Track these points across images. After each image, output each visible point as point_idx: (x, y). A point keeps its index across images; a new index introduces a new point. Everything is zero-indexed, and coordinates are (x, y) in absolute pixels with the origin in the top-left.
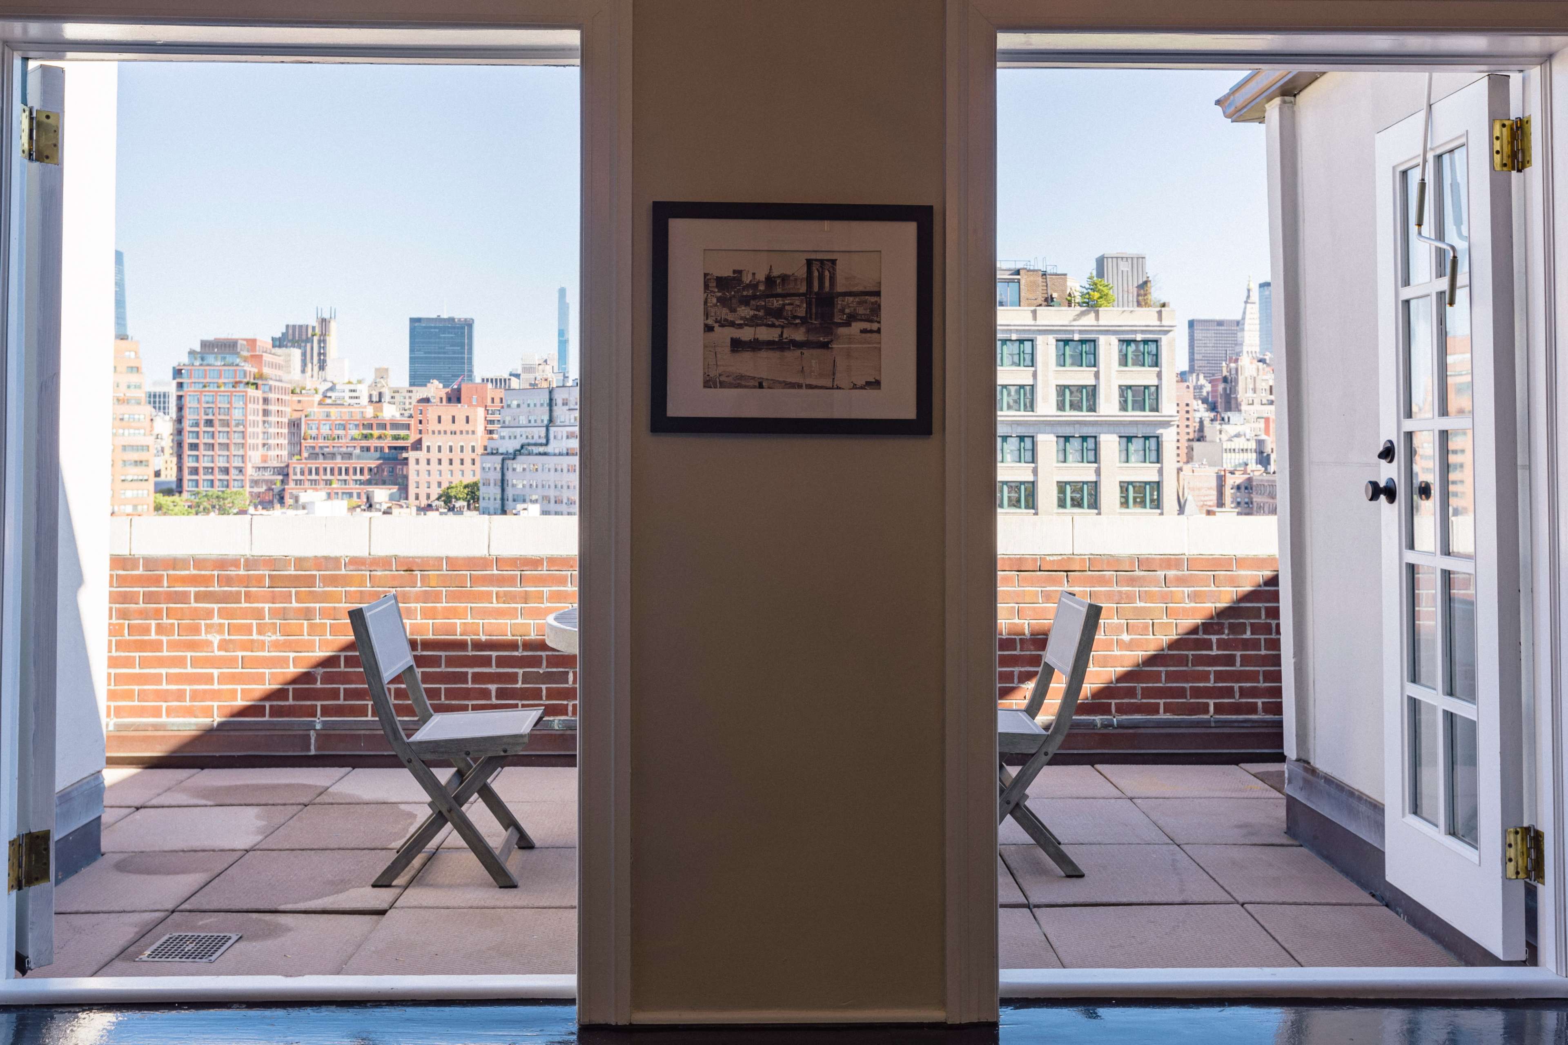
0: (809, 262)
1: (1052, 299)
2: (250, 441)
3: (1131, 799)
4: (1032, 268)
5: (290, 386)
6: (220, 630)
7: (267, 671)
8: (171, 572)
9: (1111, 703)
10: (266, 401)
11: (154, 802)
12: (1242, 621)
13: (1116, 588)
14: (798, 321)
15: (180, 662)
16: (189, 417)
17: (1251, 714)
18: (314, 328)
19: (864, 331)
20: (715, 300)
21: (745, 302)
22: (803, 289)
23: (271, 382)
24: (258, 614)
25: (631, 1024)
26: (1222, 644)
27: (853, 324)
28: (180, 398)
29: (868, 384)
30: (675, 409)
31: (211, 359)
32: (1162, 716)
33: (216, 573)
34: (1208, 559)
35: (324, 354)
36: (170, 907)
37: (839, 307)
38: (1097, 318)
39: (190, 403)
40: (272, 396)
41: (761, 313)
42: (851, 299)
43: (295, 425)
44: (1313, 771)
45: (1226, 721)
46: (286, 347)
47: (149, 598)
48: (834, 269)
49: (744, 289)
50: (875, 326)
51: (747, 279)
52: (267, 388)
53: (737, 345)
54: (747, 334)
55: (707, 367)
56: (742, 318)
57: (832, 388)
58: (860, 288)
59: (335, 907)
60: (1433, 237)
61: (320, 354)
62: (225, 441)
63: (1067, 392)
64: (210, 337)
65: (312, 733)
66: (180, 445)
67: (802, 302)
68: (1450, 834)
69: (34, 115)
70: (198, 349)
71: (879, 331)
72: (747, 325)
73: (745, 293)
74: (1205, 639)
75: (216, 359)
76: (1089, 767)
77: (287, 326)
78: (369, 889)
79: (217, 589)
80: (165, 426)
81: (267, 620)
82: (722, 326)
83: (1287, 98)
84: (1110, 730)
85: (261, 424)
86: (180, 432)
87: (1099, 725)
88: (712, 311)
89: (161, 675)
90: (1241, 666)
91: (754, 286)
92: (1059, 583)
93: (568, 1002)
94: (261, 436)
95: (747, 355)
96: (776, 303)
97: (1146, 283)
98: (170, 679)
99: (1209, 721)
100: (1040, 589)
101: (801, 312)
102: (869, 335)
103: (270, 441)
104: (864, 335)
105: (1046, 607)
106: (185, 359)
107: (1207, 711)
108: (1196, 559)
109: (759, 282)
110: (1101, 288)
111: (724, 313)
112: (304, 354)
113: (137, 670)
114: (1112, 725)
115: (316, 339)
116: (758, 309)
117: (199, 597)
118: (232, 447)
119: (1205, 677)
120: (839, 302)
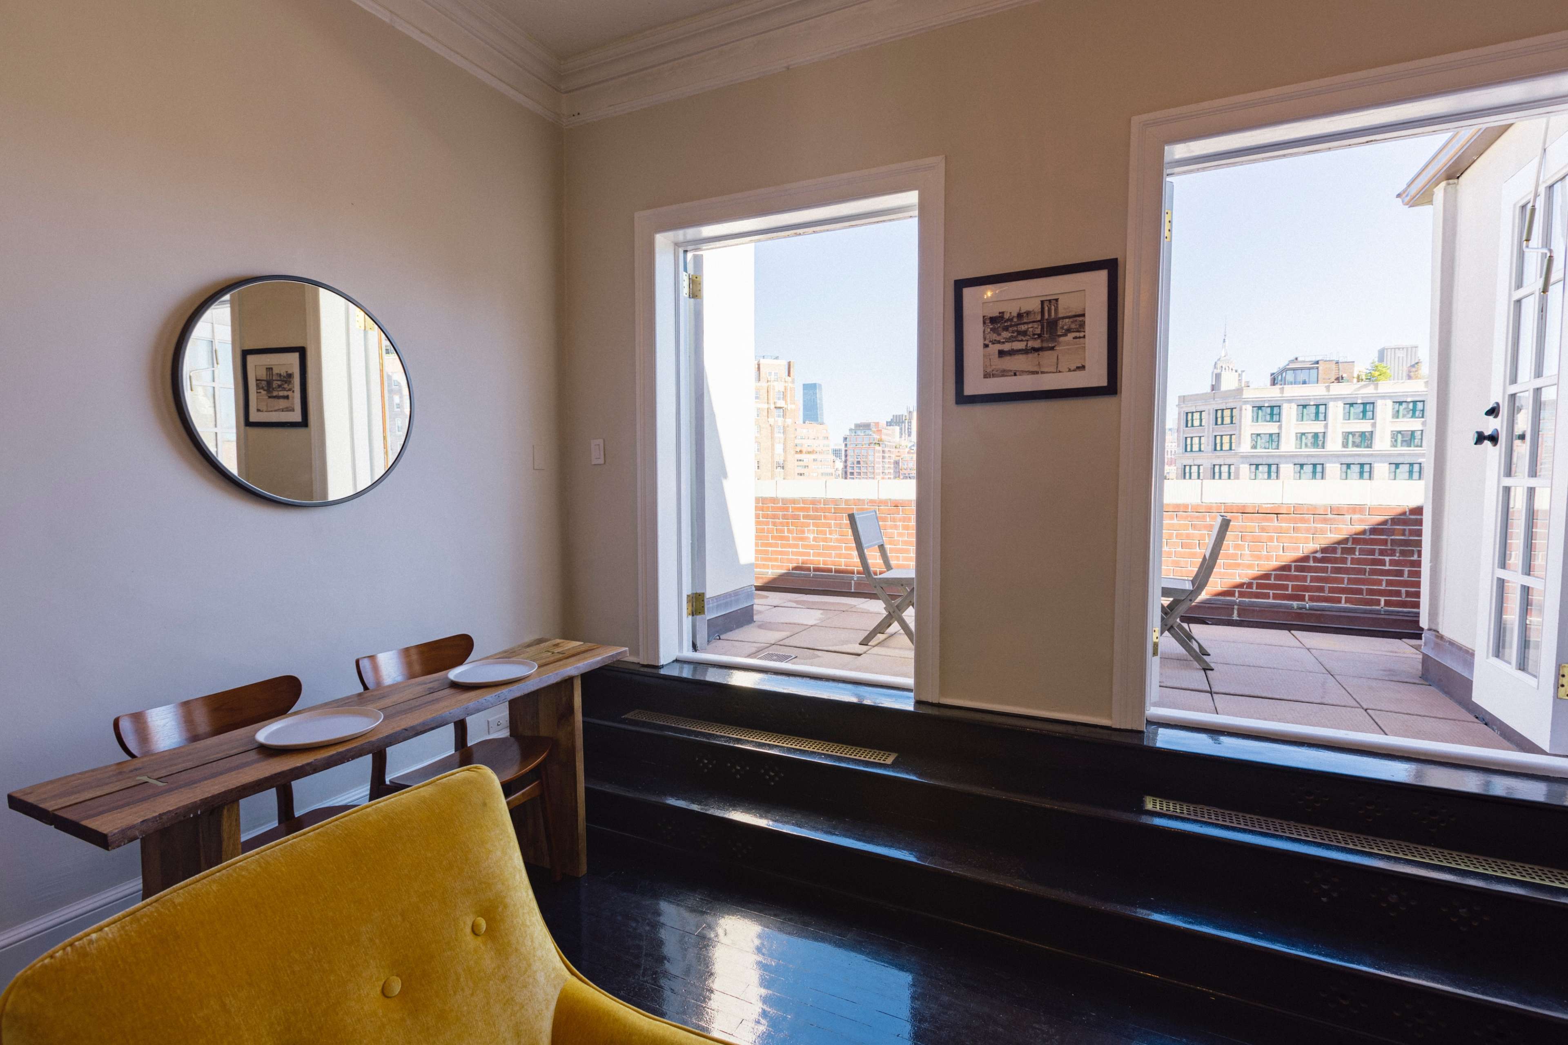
0: (1042, 302)
1: (1342, 378)
2: (877, 471)
3: (1308, 649)
4: (1328, 359)
5: (894, 444)
6: (813, 533)
7: (833, 552)
8: (793, 505)
9: (1305, 595)
10: (883, 452)
11: (782, 605)
12: (1410, 548)
13: (1312, 525)
14: (1036, 336)
15: (796, 546)
16: (850, 459)
17: (1414, 608)
18: (906, 416)
19: (1075, 338)
20: (989, 330)
21: (1006, 329)
22: (1039, 318)
23: (886, 443)
24: (829, 526)
25: (939, 703)
26: (1392, 563)
27: (1069, 334)
28: (846, 451)
29: (1078, 368)
30: (968, 391)
31: (859, 432)
32: (1343, 605)
33: (811, 506)
34: (1386, 508)
35: (910, 429)
36: (773, 642)
37: (1060, 326)
38: (1376, 388)
39: (850, 453)
40: (887, 449)
41: (1015, 334)
42: (1067, 320)
43: (897, 463)
44: (1441, 637)
45: (1393, 612)
46: (893, 426)
47: (784, 517)
48: (1057, 304)
49: (1005, 322)
50: (1082, 334)
51: (1007, 316)
52: (884, 445)
53: (1001, 353)
54: (1007, 347)
55: (985, 366)
56: (1004, 339)
57: (1056, 372)
58: (1073, 313)
59: (840, 650)
60: (1540, 246)
61: (908, 428)
62: (866, 471)
63: (1350, 436)
64: (859, 422)
65: (853, 581)
66: (846, 473)
67: (1039, 326)
68: (1520, 669)
69: (691, 277)
70: (853, 428)
71: (1084, 337)
72: (1007, 342)
73: (1006, 324)
74: (1380, 559)
75: (861, 432)
76: (1287, 632)
77: (893, 416)
78: (858, 645)
79: (811, 513)
80: (840, 465)
81: (833, 529)
82: (993, 344)
83: (1451, 181)
84: (1304, 611)
85: (881, 463)
86: (846, 467)
87: (1295, 607)
88: (988, 337)
89: (789, 551)
90: (1408, 577)
91: (1010, 320)
92: (1271, 520)
93: (909, 690)
94: (881, 468)
95: (1007, 359)
96: (1023, 328)
97: (1417, 363)
98: (793, 553)
99: (1380, 611)
100: (1257, 524)
101: (1038, 331)
102: (1078, 340)
103: (885, 471)
104: (1075, 340)
105: (1261, 535)
106: (848, 433)
107: (1379, 605)
108: (1376, 508)
109: (1014, 317)
110: (1381, 369)
111: (994, 337)
112: (901, 429)
113: (780, 549)
114: (1305, 608)
115: (907, 421)
116: (1013, 332)
117: (805, 517)
118: (869, 474)
119: (1379, 582)
120: (1060, 323)
